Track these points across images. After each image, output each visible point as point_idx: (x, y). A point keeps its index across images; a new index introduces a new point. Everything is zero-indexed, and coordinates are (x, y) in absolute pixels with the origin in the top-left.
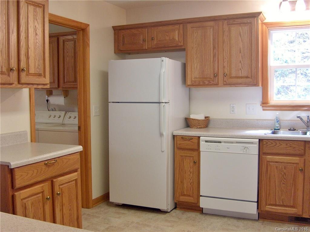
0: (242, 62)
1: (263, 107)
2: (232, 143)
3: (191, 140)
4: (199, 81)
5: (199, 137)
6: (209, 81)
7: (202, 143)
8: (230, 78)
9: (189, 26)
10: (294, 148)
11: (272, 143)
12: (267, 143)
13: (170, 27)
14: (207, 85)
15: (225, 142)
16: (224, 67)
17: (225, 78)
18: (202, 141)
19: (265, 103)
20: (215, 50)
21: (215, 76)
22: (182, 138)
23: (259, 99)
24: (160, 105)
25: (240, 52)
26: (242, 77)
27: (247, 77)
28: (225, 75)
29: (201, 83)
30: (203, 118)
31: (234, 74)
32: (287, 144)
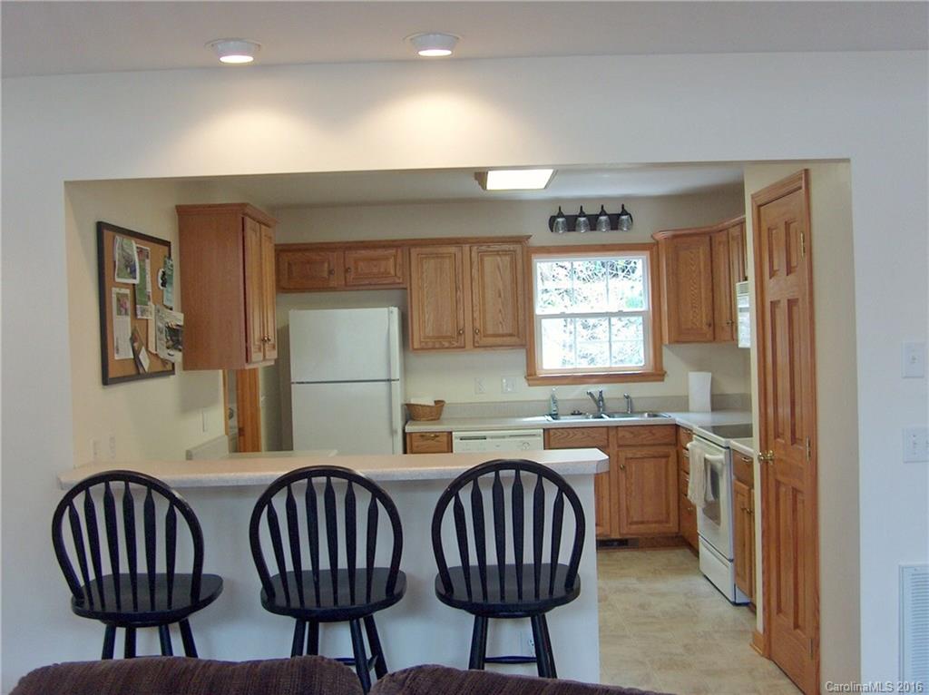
0: (503, 311)
1: (528, 380)
2: (504, 437)
3: (437, 439)
4: (434, 342)
5: (451, 433)
6: (450, 342)
7: (455, 442)
8: (484, 336)
9: (414, 252)
10: (594, 438)
11: (563, 434)
12: (555, 434)
13: (380, 252)
14: (447, 348)
15: (492, 437)
16: (473, 319)
17: (476, 336)
18: (456, 438)
19: (532, 376)
20: (458, 293)
21: (459, 334)
22: (422, 436)
23: (523, 370)
24: (391, 385)
25: (500, 296)
26: (503, 336)
27: (511, 335)
28: (475, 332)
29: (437, 346)
30: (432, 404)
31: (490, 332)
32: (583, 434)
